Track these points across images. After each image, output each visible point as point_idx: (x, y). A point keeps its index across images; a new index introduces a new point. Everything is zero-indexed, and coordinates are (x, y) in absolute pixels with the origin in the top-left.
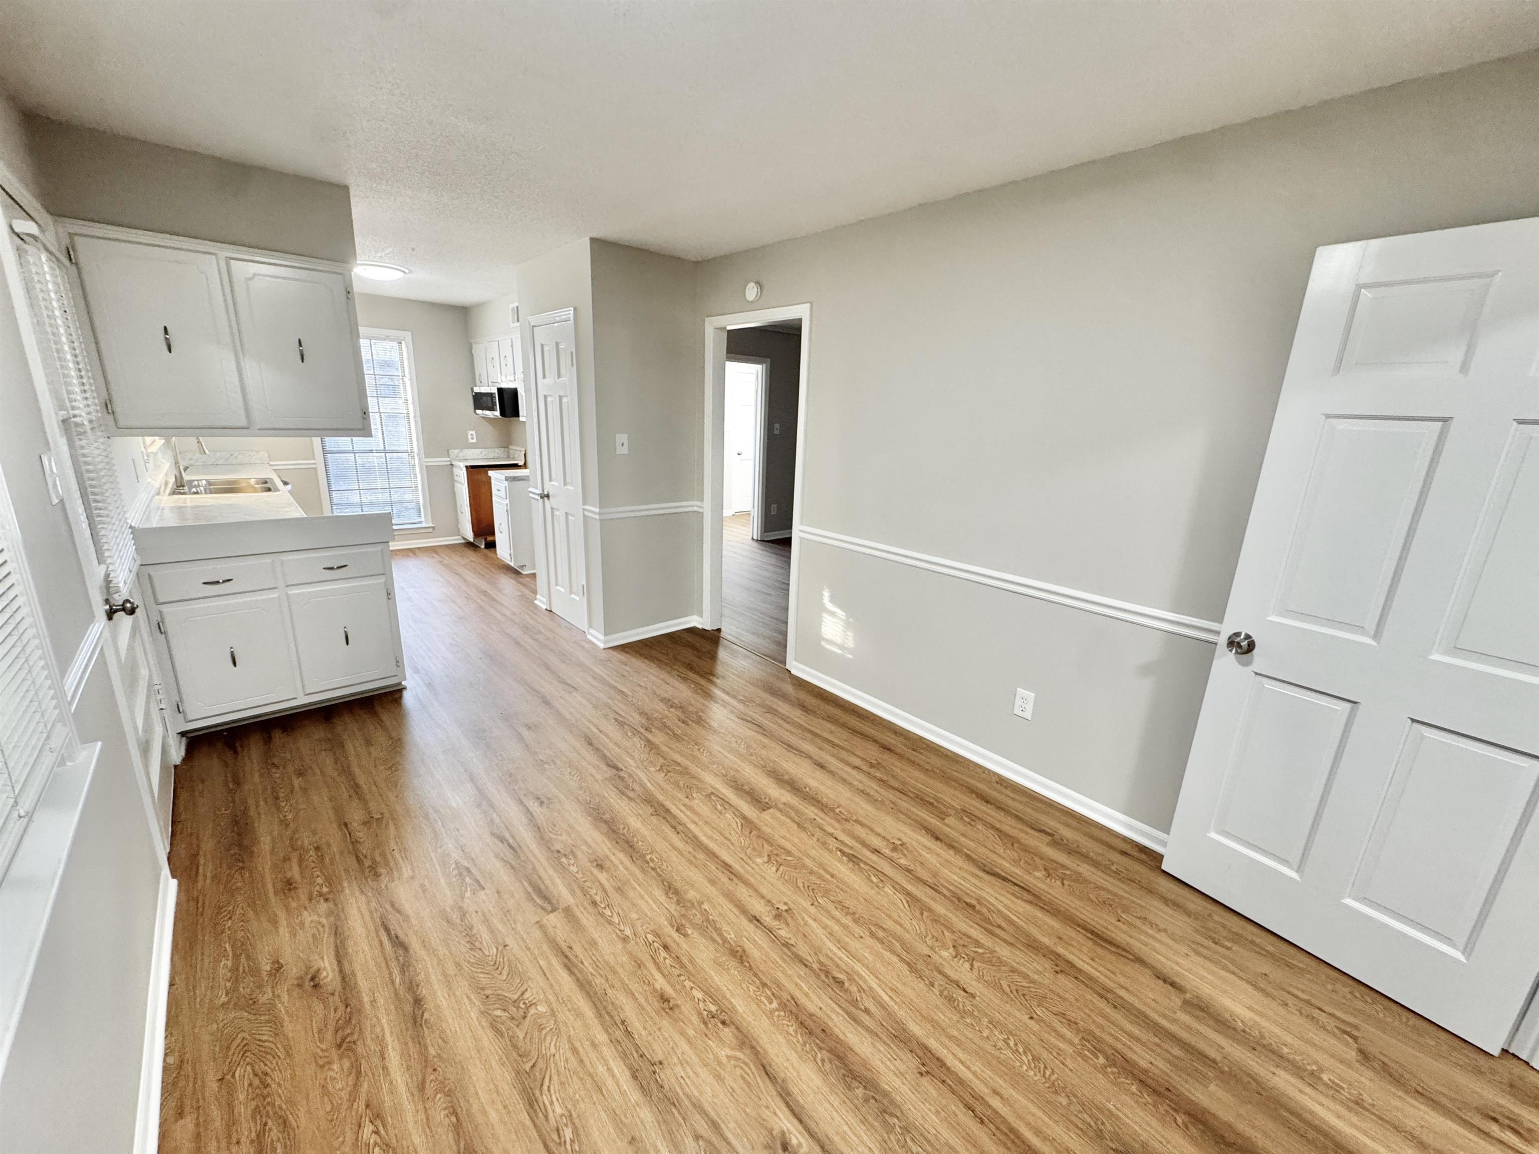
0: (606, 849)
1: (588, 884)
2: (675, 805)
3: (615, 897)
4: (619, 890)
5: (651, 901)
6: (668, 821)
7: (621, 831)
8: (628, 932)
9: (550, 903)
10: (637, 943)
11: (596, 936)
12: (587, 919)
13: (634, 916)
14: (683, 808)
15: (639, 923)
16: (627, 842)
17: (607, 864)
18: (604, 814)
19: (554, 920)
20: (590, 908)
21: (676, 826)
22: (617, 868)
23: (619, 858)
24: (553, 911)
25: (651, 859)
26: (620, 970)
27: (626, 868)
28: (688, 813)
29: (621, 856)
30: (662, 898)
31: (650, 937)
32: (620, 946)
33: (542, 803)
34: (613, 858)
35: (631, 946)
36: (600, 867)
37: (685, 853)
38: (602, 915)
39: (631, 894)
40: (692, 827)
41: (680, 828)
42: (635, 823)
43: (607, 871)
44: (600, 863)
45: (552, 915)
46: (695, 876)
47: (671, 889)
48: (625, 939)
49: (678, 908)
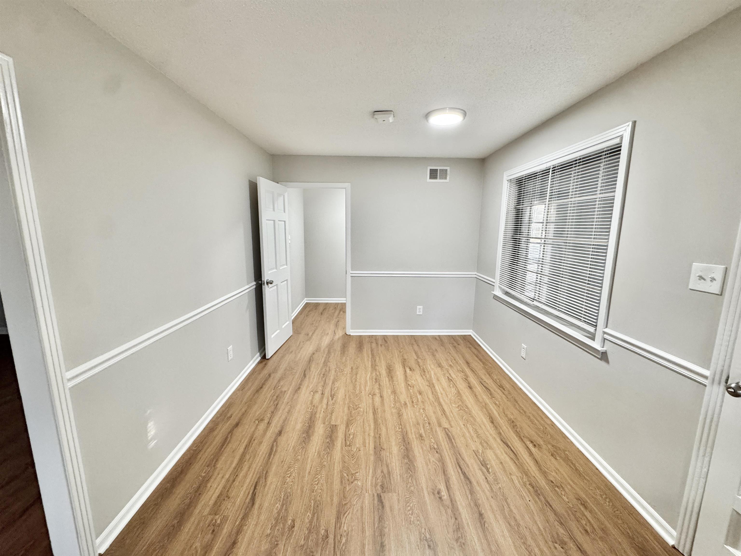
0: (415, 442)
1: (429, 431)
2: (369, 449)
3: (421, 422)
4: (418, 424)
5: (409, 415)
6: (380, 442)
7: (404, 448)
8: (422, 410)
9: (445, 431)
10: (420, 406)
11: (433, 414)
12: (434, 420)
13: (417, 414)
14: (367, 445)
15: (417, 411)
16: (404, 441)
17: (417, 436)
18: (407, 463)
19: (446, 425)
20: (431, 422)
21: (378, 437)
22: (415, 432)
23: (412, 436)
24: (445, 428)
25: (399, 429)
26: (429, 403)
27: (411, 430)
28: (367, 441)
29: (410, 436)
30: (405, 414)
31: (416, 406)
32: (426, 408)
33: (439, 493)
34: (414, 437)
35: (423, 407)
36: (421, 436)
37: (385, 425)
38: (428, 418)
39: (414, 420)
40: (372, 434)
41: (377, 436)
42: (395, 450)
43: (419, 433)
44: (421, 438)
45: (446, 427)
46: (388, 415)
47: (400, 415)
48: (424, 409)
49: (402, 409)
